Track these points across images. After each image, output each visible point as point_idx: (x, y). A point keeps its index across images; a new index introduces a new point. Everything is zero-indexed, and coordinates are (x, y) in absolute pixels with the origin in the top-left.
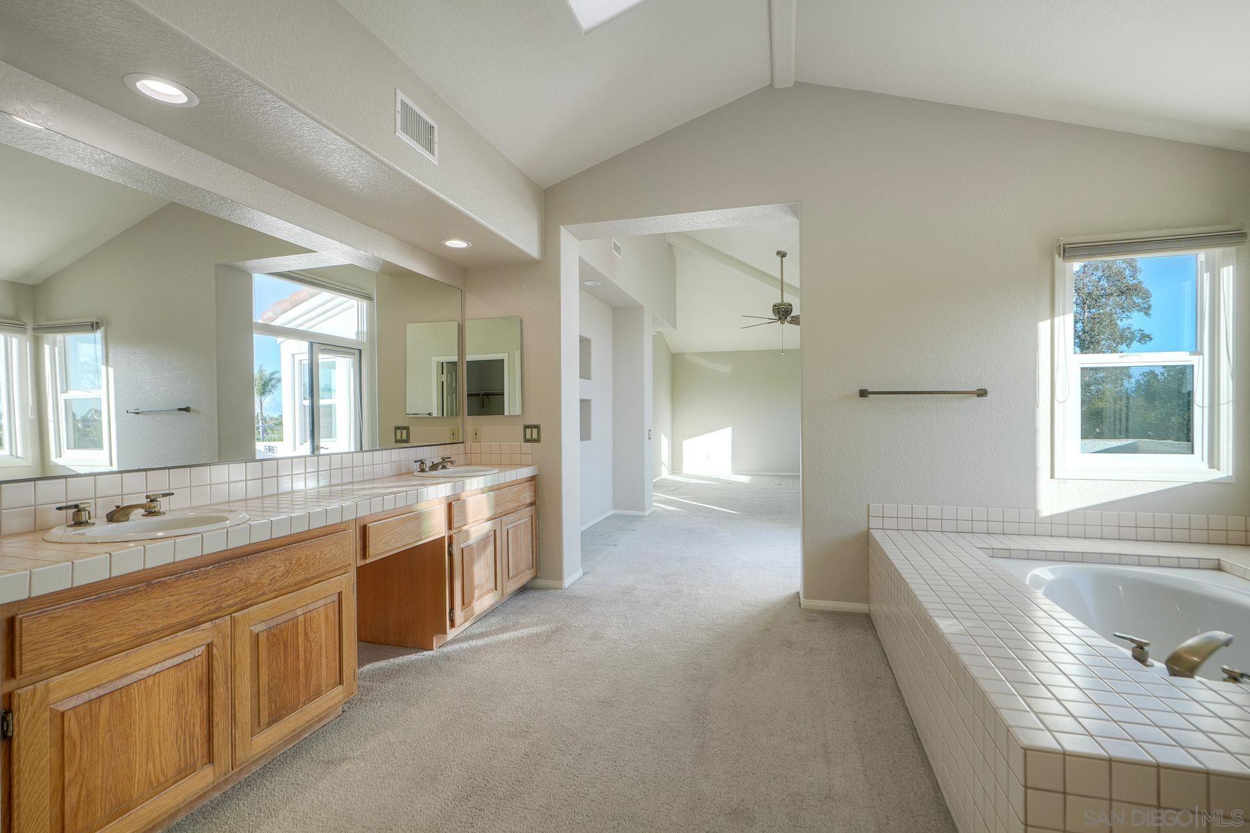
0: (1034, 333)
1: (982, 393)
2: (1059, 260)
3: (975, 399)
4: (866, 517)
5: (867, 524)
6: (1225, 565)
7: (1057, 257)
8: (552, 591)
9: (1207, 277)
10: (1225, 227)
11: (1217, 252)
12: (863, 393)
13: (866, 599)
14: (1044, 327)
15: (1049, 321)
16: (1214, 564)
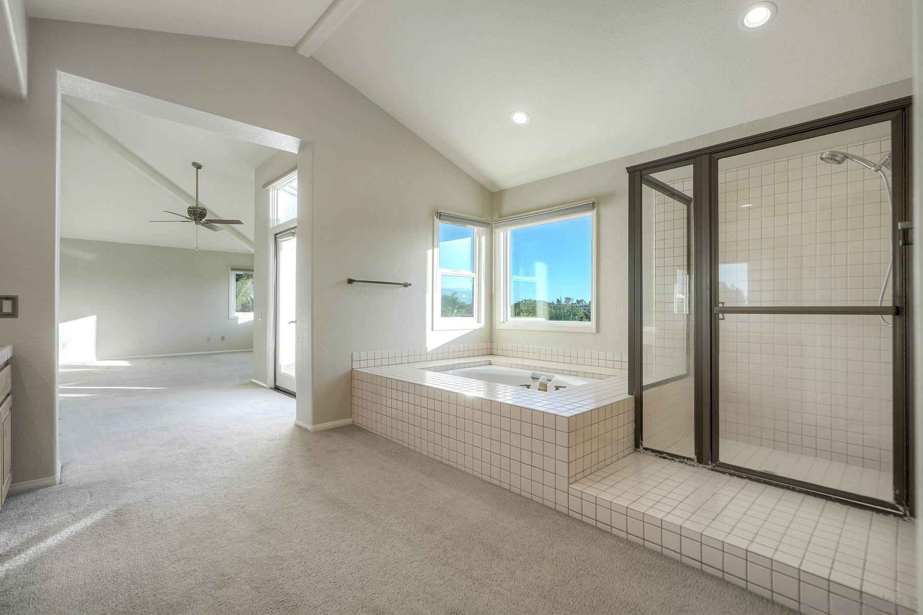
0: (426, 255)
1: (406, 285)
2: (436, 220)
3: (403, 288)
4: (351, 362)
5: (351, 366)
6: (492, 363)
7: (435, 218)
8: (41, 490)
9: (477, 239)
10: (479, 218)
11: (481, 229)
12: (350, 281)
13: (350, 415)
14: (430, 252)
15: (431, 250)
16: (488, 363)
